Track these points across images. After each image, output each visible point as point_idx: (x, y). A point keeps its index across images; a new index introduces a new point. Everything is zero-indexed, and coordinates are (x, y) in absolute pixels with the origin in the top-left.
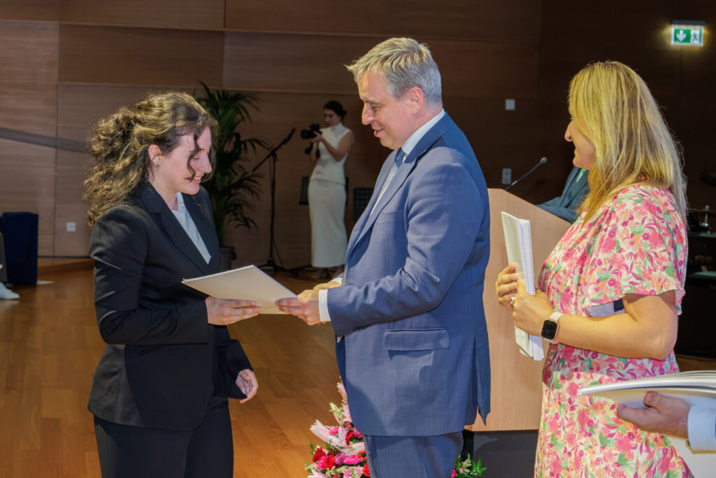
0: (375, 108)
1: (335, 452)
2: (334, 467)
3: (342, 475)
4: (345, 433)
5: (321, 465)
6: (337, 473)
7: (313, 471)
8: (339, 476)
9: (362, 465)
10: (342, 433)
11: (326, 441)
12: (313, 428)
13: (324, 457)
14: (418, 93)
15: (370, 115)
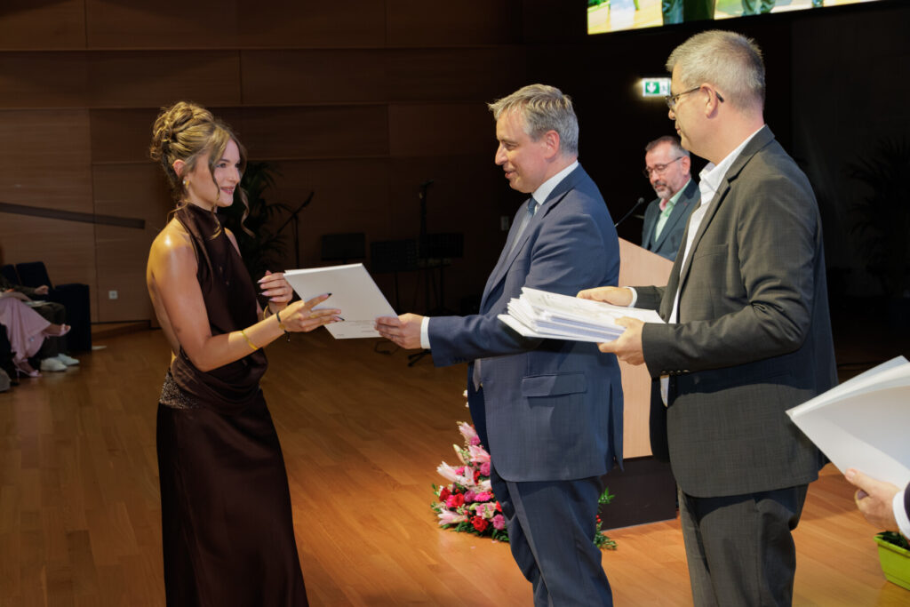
1: (465, 491)
2: (464, 505)
3: (474, 512)
4: (472, 472)
5: (449, 504)
6: (468, 510)
7: (442, 509)
8: (471, 513)
9: (494, 502)
10: (469, 473)
11: (453, 481)
12: (440, 470)
13: (452, 496)
14: (554, 137)
15: (504, 155)
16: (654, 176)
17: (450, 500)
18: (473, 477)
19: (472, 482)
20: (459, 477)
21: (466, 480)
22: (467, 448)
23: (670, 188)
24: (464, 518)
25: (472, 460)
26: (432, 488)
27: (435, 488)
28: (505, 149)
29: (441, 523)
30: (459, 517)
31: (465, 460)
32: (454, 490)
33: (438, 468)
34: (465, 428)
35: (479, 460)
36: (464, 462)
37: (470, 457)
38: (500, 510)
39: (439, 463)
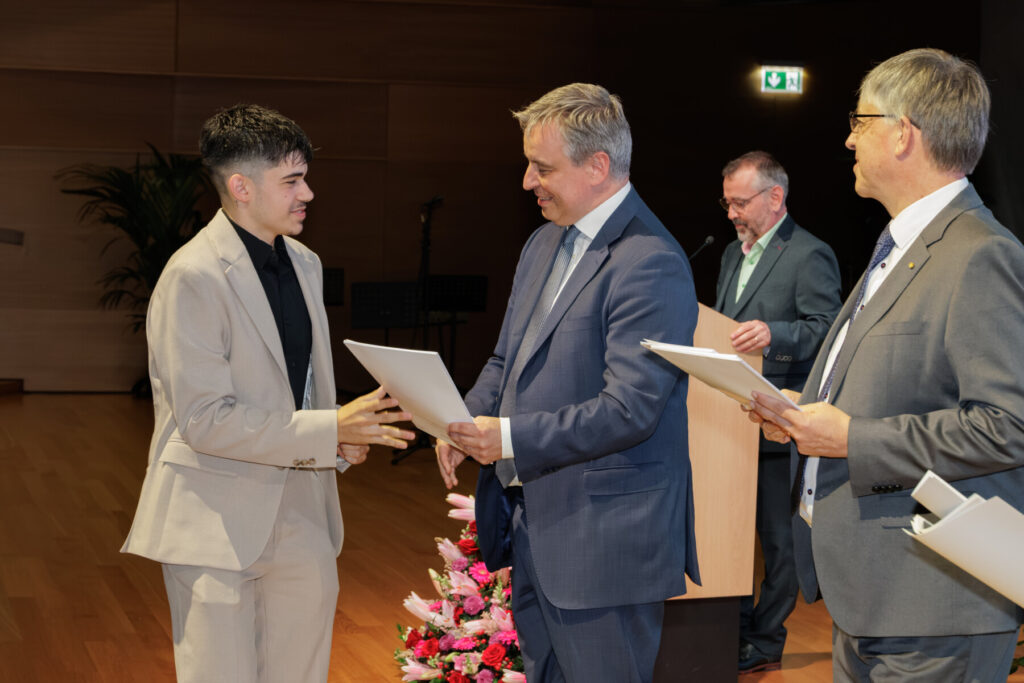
0: (543, 169)
1: (441, 634)
2: (438, 654)
3: (452, 664)
4: (453, 608)
5: (418, 652)
6: (443, 662)
7: (408, 660)
8: (447, 666)
9: (479, 651)
10: (448, 609)
11: (425, 620)
12: (407, 603)
13: (422, 641)
14: (603, 160)
15: (535, 179)
16: (732, 214)
17: (420, 647)
18: (452, 615)
19: (452, 623)
20: (433, 615)
21: (443, 620)
22: (447, 574)
23: (752, 231)
24: (438, 672)
25: (452, 592)
26: (398, 632)
27: (401, 630)
28: (536, 173)
29: (404, 679)
30: (430, 671)
31: (444, 591)
32: (427, 632)
33: (406, 600)
34: (446, 546)
35: (462, 592)
36: (442, 594)
37: (451, 587)
38: (487, 664)
39: (407, 595)
